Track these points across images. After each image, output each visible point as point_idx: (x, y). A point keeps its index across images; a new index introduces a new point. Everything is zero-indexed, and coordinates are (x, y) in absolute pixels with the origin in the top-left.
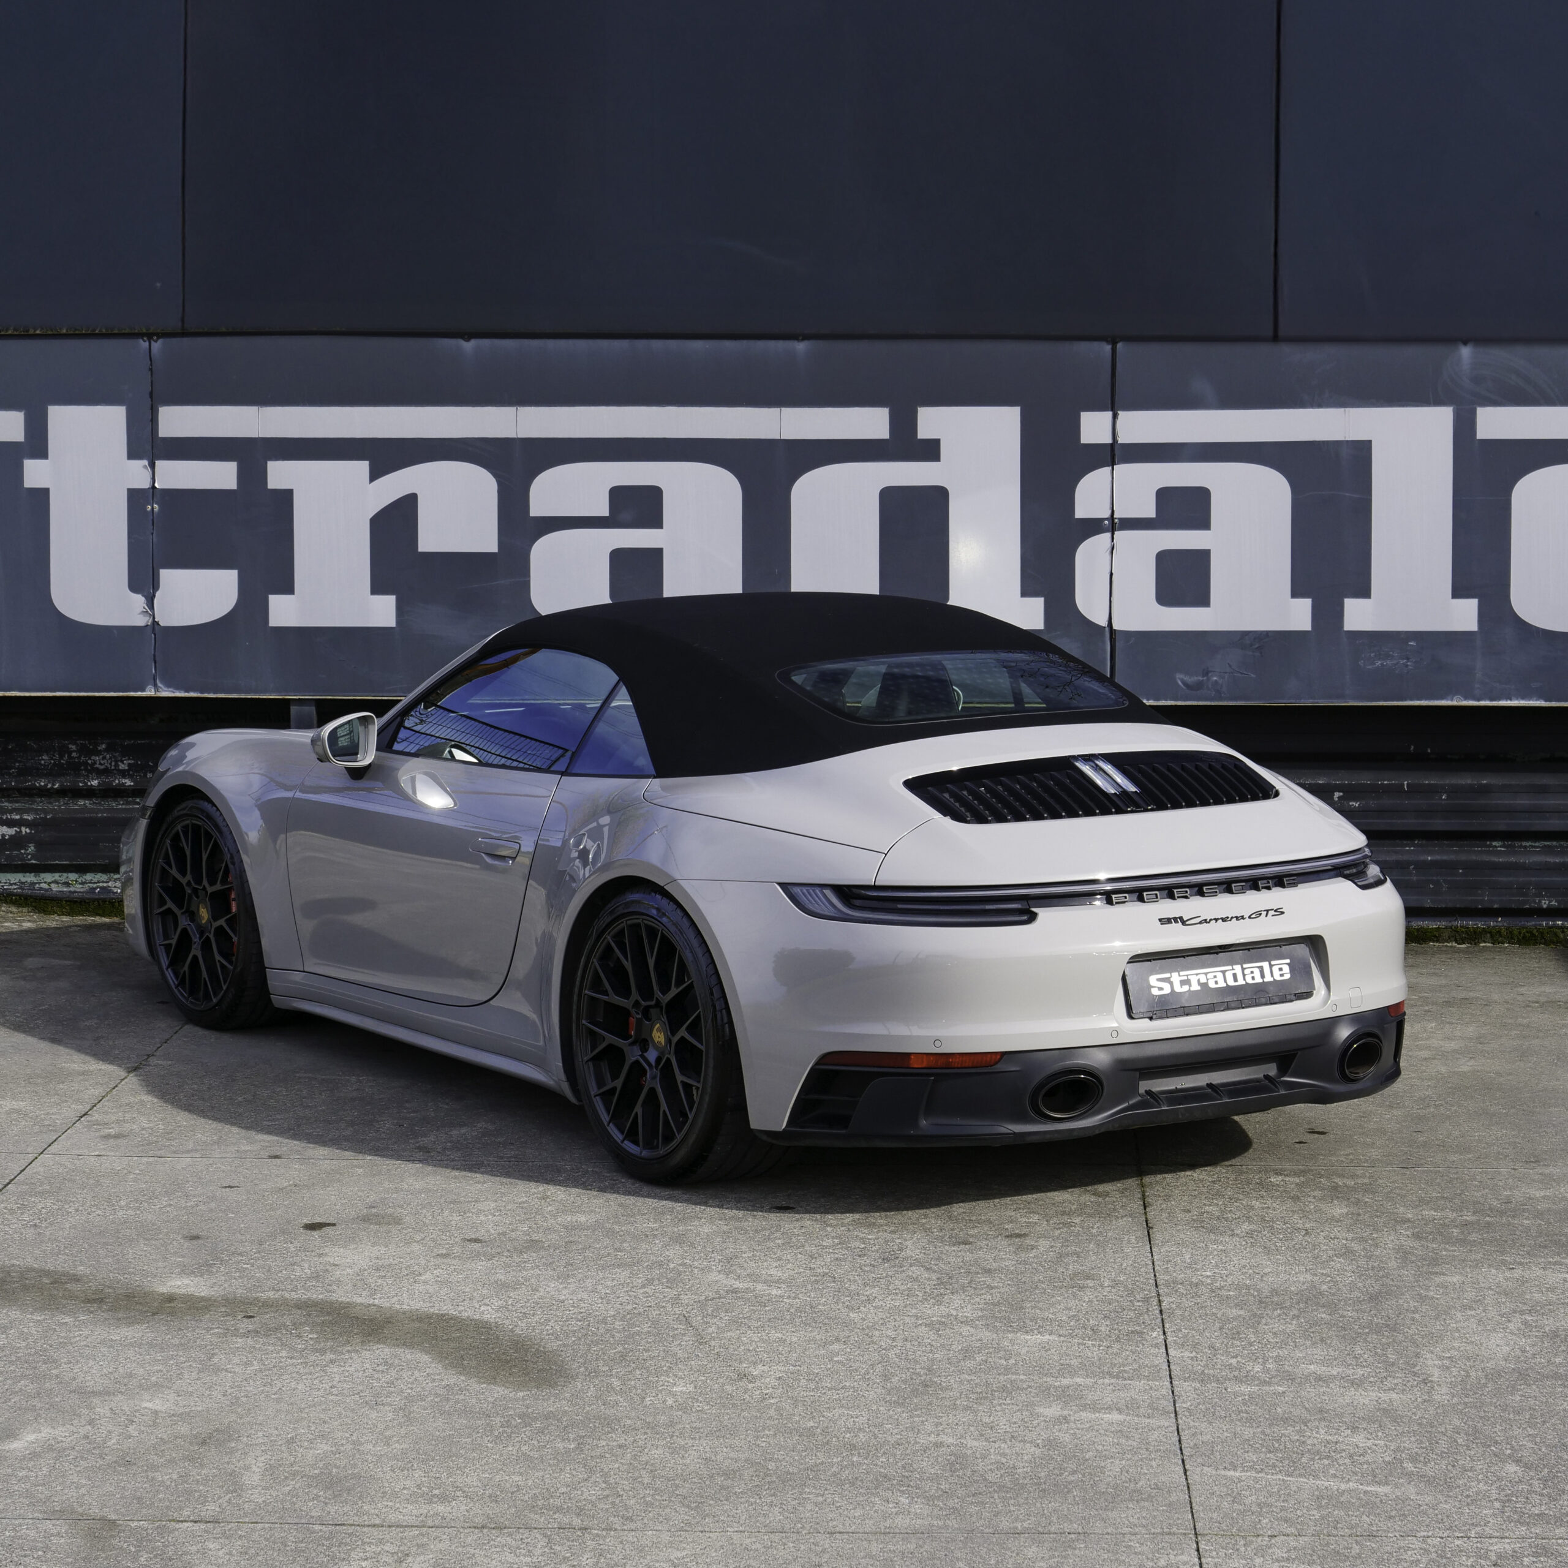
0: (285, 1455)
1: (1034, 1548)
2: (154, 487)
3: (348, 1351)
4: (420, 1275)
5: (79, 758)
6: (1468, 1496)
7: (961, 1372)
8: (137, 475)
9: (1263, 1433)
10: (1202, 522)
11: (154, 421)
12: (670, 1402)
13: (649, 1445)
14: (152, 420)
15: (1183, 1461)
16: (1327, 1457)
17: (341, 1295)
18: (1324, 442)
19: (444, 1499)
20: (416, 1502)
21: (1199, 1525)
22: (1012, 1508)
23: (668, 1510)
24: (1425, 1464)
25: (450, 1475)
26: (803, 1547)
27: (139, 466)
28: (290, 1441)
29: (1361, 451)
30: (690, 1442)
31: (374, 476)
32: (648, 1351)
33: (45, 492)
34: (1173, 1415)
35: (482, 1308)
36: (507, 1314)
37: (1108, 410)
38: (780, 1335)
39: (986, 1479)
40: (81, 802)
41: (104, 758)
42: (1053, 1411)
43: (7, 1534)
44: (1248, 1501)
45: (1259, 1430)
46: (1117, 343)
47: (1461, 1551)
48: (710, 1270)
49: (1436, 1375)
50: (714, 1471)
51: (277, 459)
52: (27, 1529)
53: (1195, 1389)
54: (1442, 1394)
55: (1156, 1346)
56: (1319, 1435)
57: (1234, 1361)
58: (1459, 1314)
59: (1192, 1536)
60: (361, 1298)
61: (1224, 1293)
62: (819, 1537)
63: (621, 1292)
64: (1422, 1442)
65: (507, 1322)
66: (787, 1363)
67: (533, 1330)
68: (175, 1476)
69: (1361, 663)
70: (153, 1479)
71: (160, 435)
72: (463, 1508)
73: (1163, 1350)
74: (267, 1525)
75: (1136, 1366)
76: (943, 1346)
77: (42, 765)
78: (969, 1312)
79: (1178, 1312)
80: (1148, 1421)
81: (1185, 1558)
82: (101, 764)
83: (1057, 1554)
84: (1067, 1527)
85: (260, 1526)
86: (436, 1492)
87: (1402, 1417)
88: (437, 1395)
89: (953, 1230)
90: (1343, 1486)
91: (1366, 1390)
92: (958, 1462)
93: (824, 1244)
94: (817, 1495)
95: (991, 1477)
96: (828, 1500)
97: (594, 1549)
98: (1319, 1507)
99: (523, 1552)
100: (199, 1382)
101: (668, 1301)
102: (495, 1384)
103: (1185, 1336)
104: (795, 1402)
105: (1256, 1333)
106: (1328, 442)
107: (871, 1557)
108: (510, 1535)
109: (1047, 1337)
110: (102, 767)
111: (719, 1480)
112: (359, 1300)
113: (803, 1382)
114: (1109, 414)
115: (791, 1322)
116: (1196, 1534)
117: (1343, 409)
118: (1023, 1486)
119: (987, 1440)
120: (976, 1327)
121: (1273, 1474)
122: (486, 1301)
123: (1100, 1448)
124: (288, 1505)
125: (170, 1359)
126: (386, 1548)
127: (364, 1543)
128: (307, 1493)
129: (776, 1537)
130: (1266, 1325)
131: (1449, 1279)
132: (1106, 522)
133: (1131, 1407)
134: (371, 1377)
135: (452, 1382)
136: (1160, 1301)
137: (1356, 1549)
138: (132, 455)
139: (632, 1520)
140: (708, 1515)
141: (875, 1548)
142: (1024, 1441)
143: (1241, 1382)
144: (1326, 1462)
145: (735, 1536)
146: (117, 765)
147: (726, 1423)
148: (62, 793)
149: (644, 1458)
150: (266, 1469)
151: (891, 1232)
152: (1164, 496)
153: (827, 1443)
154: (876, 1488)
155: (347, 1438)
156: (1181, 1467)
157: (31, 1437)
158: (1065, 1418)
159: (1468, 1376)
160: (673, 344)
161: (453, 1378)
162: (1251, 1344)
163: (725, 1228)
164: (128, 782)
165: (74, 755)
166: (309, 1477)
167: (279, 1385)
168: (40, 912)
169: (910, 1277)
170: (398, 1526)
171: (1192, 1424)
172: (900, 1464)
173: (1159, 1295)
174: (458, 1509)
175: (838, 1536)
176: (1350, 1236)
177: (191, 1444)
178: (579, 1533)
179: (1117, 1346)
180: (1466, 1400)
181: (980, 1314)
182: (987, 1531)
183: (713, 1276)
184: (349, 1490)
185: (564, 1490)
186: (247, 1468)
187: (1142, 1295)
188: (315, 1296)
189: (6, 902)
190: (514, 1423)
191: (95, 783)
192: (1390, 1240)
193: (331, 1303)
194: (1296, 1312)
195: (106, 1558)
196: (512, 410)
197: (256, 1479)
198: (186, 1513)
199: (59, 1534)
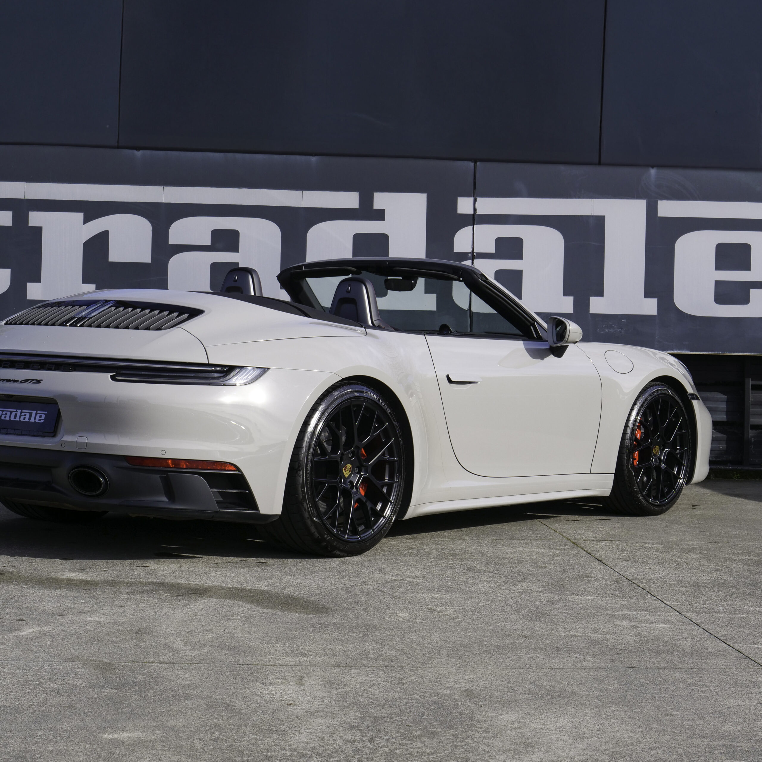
0: (192, 638)
3: (193, 600)
4: (209, 574)
7: (556, 609)
9: (755, 631)
10: (519, 256)
12: (400, 619)
13: (406, 635)
17: (170, 580)
18: (581, 216)
19: (304, 655)
20: (288, 656)
22: (646, 659)
23: (443, 660)
25: (298, 646)
26: (540, 674)
28: (190, 633)
29: (600, 221)
30: (429, 634)
31: (86, 221)
32: (368, 601)
35: (256, 586)
36: (273, 587)
37: (471, 197)
38: (439, 596)
42: (625, 623)
43: (46, 668)
45: (751, 630)
46: (477, 162)
48: (374, 573)
50: (454, 645)
51: (34, 211)
52: (57, 665)
53: (697, 616)
55: (655, 600)
57: (705, 606)
60: (182, 582)
61: (669, 582)
62: (545, 670)
63: (331, 580)
66: (453, 606)
67: (294, 593)
68: (131, 646)
69: (598, 330)
70: (119, 646)
72: (319, 659)
73: (661, 602)
74: (206, 665)
75: (653, 608)
76: (535, 600)
78: (535, 588)
79: (653, 589)
80: (684, 627)
85: (201, 665)
86: (296, 652)
88: (262, 616)
89: (494, 561)
92: (593, 642)
93: (428, 565)
94: (526, 654)
95: (620, 647)
96: (535, 656)
97: (415, 675)
99: (373, 676)
100: (114, 611)
101: (361, 584)
102: (291, 612)
103: (666, 597)
105: (704, 596)
106: (583, 216)
108: (358, 669)
109: (590, 597)
111: (461, 648)
113: (470, 613)
114: (472, 199)
115: (439, 591)
117: (591, 200)
118: (642, 651)
119: (600, 634)
120: (546, 593)
122: (256, 583)
123: (669, 637)
124: (211, 657)
125: (90, 602)
126: (286, 674)
127: (271, 673)
128: (219, 652)
130: (706, 593)
132: (470, 255)
133: (668, 622)
134: (216, 609)
136: (637, 585)
139: (426, 664)
140: (469, 662)
142: (622, 634)
143: (719, 613)
145: (495, 670)
147: (441, 627)
149: (408, 640)
150: (185, 643)
151: (461, 561)
152: (499, 241)
153: (509, 635)
154: (557, 652)
155: (223, 632)
156: (725, 643)
157: (30, 631)
158: (635, 626)
160: (247, 156)
161: (265, 610)
162: (707, 600)
166: (214, 646)
167: (163, 612)
169: (489, 576)
170: (286, 666)
171: (710, 628)
172: (560, 643)
173: (634, 583)
174: (316, 659)
175: (556, 670)
176: (712, 564)
177: (130, 633)
178: (399, 668)
179: (633, 600)
181: (543, 589)
182: (642, 667)
183: (377, 575)
184: (243, 651)
185: (372, 652)
186: (173, 643)
187: (625, 583)
188: (155, 581)
190: (317, 626)
193: (167, 583)
195: (117, 677)
196: (161, 188)
197: (182, 647)
198: (151, 660)
199: (78, 668)
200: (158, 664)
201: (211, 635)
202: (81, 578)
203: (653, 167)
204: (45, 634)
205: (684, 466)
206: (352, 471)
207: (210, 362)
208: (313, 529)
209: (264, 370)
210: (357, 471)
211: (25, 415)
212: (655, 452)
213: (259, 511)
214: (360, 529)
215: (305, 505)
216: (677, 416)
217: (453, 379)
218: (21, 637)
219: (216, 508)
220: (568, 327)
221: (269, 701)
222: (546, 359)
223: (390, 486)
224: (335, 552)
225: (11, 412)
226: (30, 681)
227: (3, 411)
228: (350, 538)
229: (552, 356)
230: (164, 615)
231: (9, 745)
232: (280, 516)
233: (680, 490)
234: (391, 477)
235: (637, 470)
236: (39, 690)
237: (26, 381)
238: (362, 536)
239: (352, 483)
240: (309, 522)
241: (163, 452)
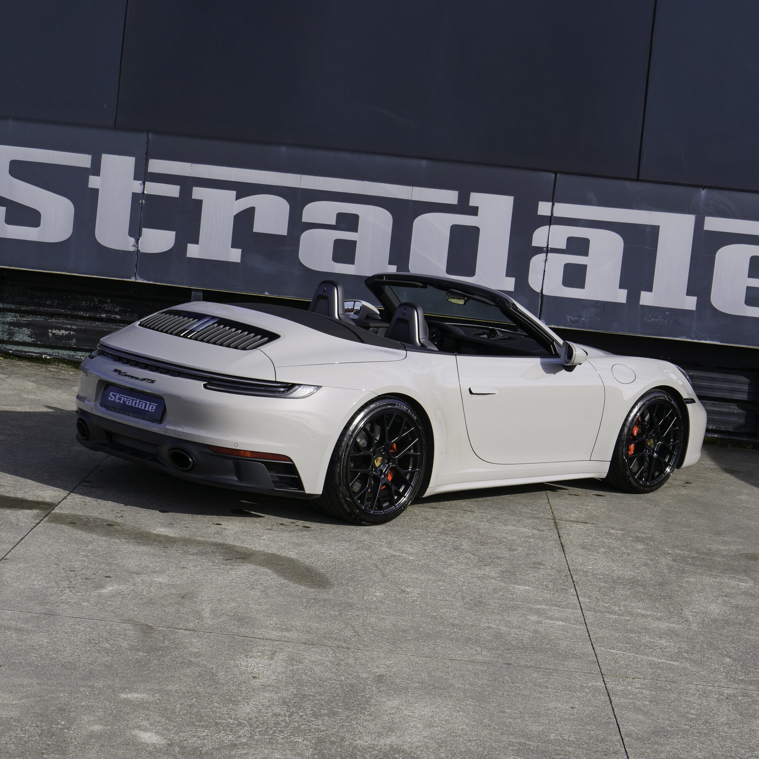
0: (218, 606)
1: (536, 674)
2: (143, 193)
3: (237, 565)
4: (262, 536)
5: (98, 304)
6: (711, 670)
7: (494, 598)
8: (137, 187)
9: (623, 635)
10: (585, 253)
11: (147, 164)
12: (375, 599)
13: (369, 616)
14: (146, 164)
15: (592, 644)
16: (651, 648)
17: (230, 541)
18: (640, 224)
19: (287, 630)
20: (276, 630)
21: (603, 671)
22: (524, 657)
23: (381, 644)
24: (692, 655)
25: (288, 621)
26: (440, 665)
27: (138, 183)
28: (219, 600)
29: (655, 230)
30: (386, 617)
31: (238, 198)
32: (362, 577)
33: (97, 190)
34: (585, 625)
35: (290, 553)
36: (301, 556)
37: (550, 202)
38: (416, 576)
39: (511, 644)
40: (97, 323)
41: (109, 306)
42: (534, 618)
43: (108, 627)
44: (622, 663)
45: (621, 634)
46: (557, 174)
47: (712, 692)
48: (383, 546)
49: (691, 619)
50: (398, 629)
51: (197, 186)
52: (116, 626)
53: (592, 615)
54: (694, 626)
55: (573, 595)
56: (646, 639)
57: (606, 605)
58: (696, 594)
59: (600, 675)
60: (238, 544)
61: (598, 576)
62: (446, 661)
63: (347, 551)
64: (689, 646)
65: (301, 560)
66: (421, 588)
67: (313, 564)
68: (174, 610)
69: (645, 319)
70: (165, 610)
71: (149, 171)
72: (296, 635)
73: (576, 597)
74: (215, 634)
75: (566, 603)
76: (485, 587)
77: (82, 305)
78: (493, 574)
79: (580, 582)
80: (575, 626)
81: (599, 684)
82: (107, 308)
83: (546, 677)
84: (548, 666)
85: (213, 634)
86: (283, 627)
87: (679, 635)
88: (277, 587)
89: (481, 539)
90: (659, 661)
91: (663, 622)
92: (498, 636)
93: (428, 540)
94: (443, 643)
95: (514, 643)
96: (448, 646)
97: (353, 657)
98: (651, 668)
99: (324, 655)
100: (176, 572)
101: (367, 558)
102: (300, 585)
103: (585, 593)
104: (427, 604)
105: (614, 594)
107: (469, 671)
108: (317, 648)
109: (527, 588)
110: (108, 309)
111: (401, 633)
112: (238, 545)
113: (429, 596)
115: (420, 571)
116: (602, 674)
117: (649, 212)
118: (527, 648)
119: (509, 627)
120: (497, 580)
121: (630, 653)
122: (291, 550)
123: (557, 635)
124: (223, 627)
125: (163, 562)
126: (266, 648)
127: (257, 645)
128: (230, 622)
129: (428, 659)
130: (617, 591)
131: (690, 579)
132: (545, 249)
133: (567, 620)
134: (248, 577)
135: (282, 582)
136: (572, 577)
137: (669, 687)
138: (136, 178)
139: (367, 647)
140: (398, 647)
141: (470, 667)
142: (525, 629)
143: (611, 614)
144: (651, 650)
145: (411, 657)
146: (114, 309)
147: (399, 610)
148: (89, 319)
149: (368, 621)
150: (211, 611)
151: (456, 538)
152: (570, 240)
153: (443, 622)
154: (466, 643)
155: (243, 601)
156: (591, 646)
157: (111, 588)
158: (540, 621)
159: (704, 620)
161: (283, 581)
162: (612, 598)
163: (386, 529)
164: (118, 317)
165: (96, 303)
166: (230, 616)
167: (210, 576)
168: (76, 368)
169: (467, 557)
170: (270, 640)
171: (593, 629)
172: (474, 634)
173: (571, 575)
174: (293, 635)
175: (454, 661)
176: (647, 558)
177: (178, 597)
178: (346, 650)
179: (557, 594)
180: (705, 630)
181: (498, 575)
182: (515, 665)
183: (384, 549)
184: (247, 623)
185: (337, 631)
186: (203, 610)
187: (564, 574)
188: (219, 541)
189: (62, 363)
190: (311, 602)
191: (104, 316)
192: (664, 561)
193: (226, 545)
194: (629, 587)
195: (151, 641)
196: (299, 176)
197: (208, 615)
198: (181, 626)
199: (129, 629)
200: (184, 631)
201: (233, 604)
202: (167, 533)
203: (704, 187)
204: (119, 594)
205: (675, 455)
206: (383, 463)
207: (277, 380)
208: (345, 506)
209: (319, 387)
210: (386, 462)
211: (142, 404)
212: (649, 445)
213: (304, 491)
214: (385, 505)
215: (341, 488)
216: (672, 416)
217: (473, 392)
218: (102, 594)
219: (272, 486)
220: (574, 353)
221: (241, 674)
222: (558, 374)
223: (412, 474)
224: (362, 522)
225: (133, 400)
226: (93, 639)
227: (127, 398)
228: (375, 513)
229: (564, 370)
230: (209, 580)
231: (59, 698)
232: (321, 495)
233: (668, 476)
234: (414, 467)
235: (631, 459)
236: (96, 649)
237: (144, 379)
238: (385, 511)
239: (381, 471)
240: (343, 501)
241: (236, 445)
